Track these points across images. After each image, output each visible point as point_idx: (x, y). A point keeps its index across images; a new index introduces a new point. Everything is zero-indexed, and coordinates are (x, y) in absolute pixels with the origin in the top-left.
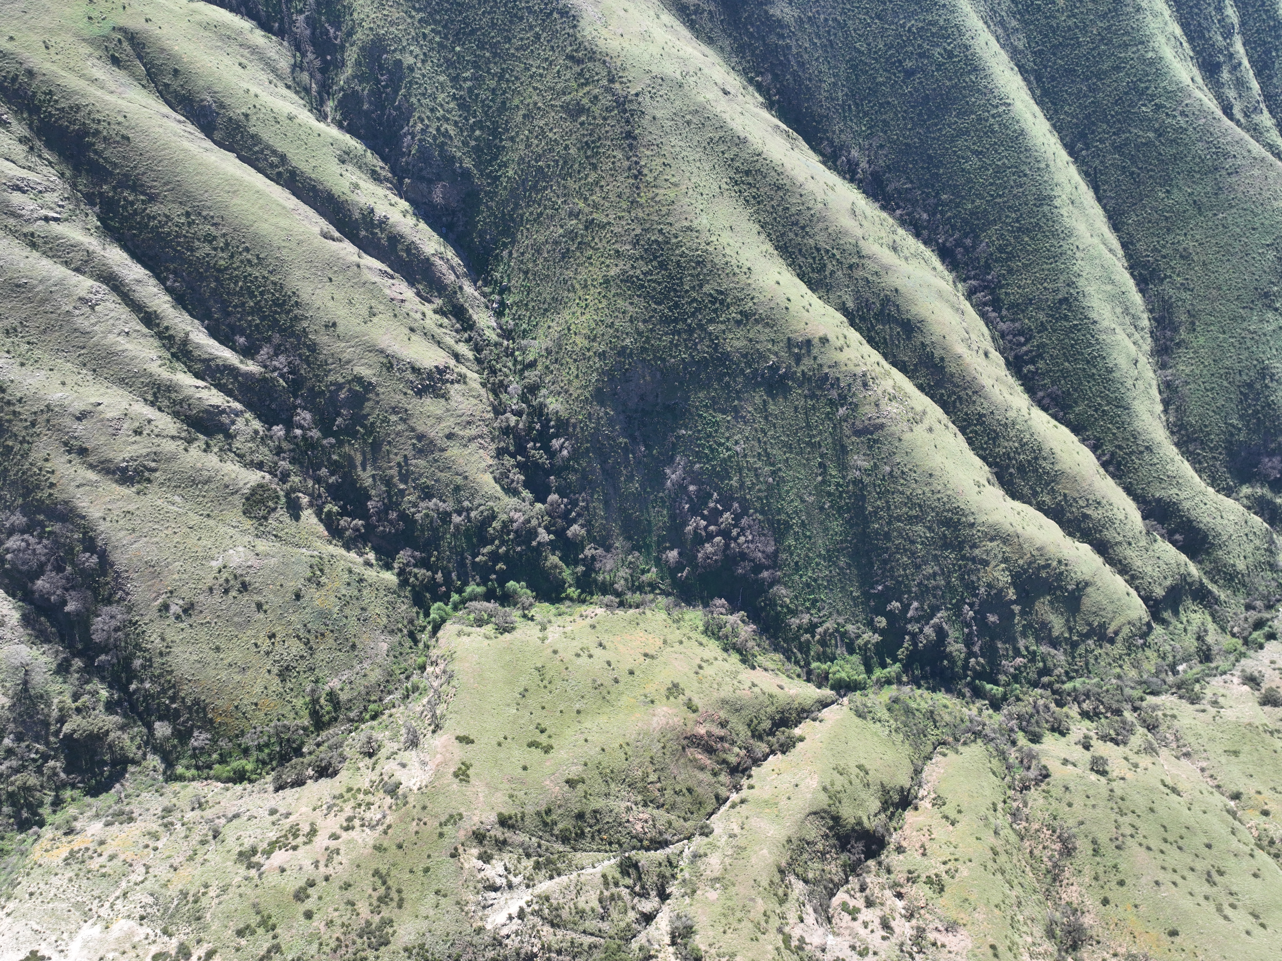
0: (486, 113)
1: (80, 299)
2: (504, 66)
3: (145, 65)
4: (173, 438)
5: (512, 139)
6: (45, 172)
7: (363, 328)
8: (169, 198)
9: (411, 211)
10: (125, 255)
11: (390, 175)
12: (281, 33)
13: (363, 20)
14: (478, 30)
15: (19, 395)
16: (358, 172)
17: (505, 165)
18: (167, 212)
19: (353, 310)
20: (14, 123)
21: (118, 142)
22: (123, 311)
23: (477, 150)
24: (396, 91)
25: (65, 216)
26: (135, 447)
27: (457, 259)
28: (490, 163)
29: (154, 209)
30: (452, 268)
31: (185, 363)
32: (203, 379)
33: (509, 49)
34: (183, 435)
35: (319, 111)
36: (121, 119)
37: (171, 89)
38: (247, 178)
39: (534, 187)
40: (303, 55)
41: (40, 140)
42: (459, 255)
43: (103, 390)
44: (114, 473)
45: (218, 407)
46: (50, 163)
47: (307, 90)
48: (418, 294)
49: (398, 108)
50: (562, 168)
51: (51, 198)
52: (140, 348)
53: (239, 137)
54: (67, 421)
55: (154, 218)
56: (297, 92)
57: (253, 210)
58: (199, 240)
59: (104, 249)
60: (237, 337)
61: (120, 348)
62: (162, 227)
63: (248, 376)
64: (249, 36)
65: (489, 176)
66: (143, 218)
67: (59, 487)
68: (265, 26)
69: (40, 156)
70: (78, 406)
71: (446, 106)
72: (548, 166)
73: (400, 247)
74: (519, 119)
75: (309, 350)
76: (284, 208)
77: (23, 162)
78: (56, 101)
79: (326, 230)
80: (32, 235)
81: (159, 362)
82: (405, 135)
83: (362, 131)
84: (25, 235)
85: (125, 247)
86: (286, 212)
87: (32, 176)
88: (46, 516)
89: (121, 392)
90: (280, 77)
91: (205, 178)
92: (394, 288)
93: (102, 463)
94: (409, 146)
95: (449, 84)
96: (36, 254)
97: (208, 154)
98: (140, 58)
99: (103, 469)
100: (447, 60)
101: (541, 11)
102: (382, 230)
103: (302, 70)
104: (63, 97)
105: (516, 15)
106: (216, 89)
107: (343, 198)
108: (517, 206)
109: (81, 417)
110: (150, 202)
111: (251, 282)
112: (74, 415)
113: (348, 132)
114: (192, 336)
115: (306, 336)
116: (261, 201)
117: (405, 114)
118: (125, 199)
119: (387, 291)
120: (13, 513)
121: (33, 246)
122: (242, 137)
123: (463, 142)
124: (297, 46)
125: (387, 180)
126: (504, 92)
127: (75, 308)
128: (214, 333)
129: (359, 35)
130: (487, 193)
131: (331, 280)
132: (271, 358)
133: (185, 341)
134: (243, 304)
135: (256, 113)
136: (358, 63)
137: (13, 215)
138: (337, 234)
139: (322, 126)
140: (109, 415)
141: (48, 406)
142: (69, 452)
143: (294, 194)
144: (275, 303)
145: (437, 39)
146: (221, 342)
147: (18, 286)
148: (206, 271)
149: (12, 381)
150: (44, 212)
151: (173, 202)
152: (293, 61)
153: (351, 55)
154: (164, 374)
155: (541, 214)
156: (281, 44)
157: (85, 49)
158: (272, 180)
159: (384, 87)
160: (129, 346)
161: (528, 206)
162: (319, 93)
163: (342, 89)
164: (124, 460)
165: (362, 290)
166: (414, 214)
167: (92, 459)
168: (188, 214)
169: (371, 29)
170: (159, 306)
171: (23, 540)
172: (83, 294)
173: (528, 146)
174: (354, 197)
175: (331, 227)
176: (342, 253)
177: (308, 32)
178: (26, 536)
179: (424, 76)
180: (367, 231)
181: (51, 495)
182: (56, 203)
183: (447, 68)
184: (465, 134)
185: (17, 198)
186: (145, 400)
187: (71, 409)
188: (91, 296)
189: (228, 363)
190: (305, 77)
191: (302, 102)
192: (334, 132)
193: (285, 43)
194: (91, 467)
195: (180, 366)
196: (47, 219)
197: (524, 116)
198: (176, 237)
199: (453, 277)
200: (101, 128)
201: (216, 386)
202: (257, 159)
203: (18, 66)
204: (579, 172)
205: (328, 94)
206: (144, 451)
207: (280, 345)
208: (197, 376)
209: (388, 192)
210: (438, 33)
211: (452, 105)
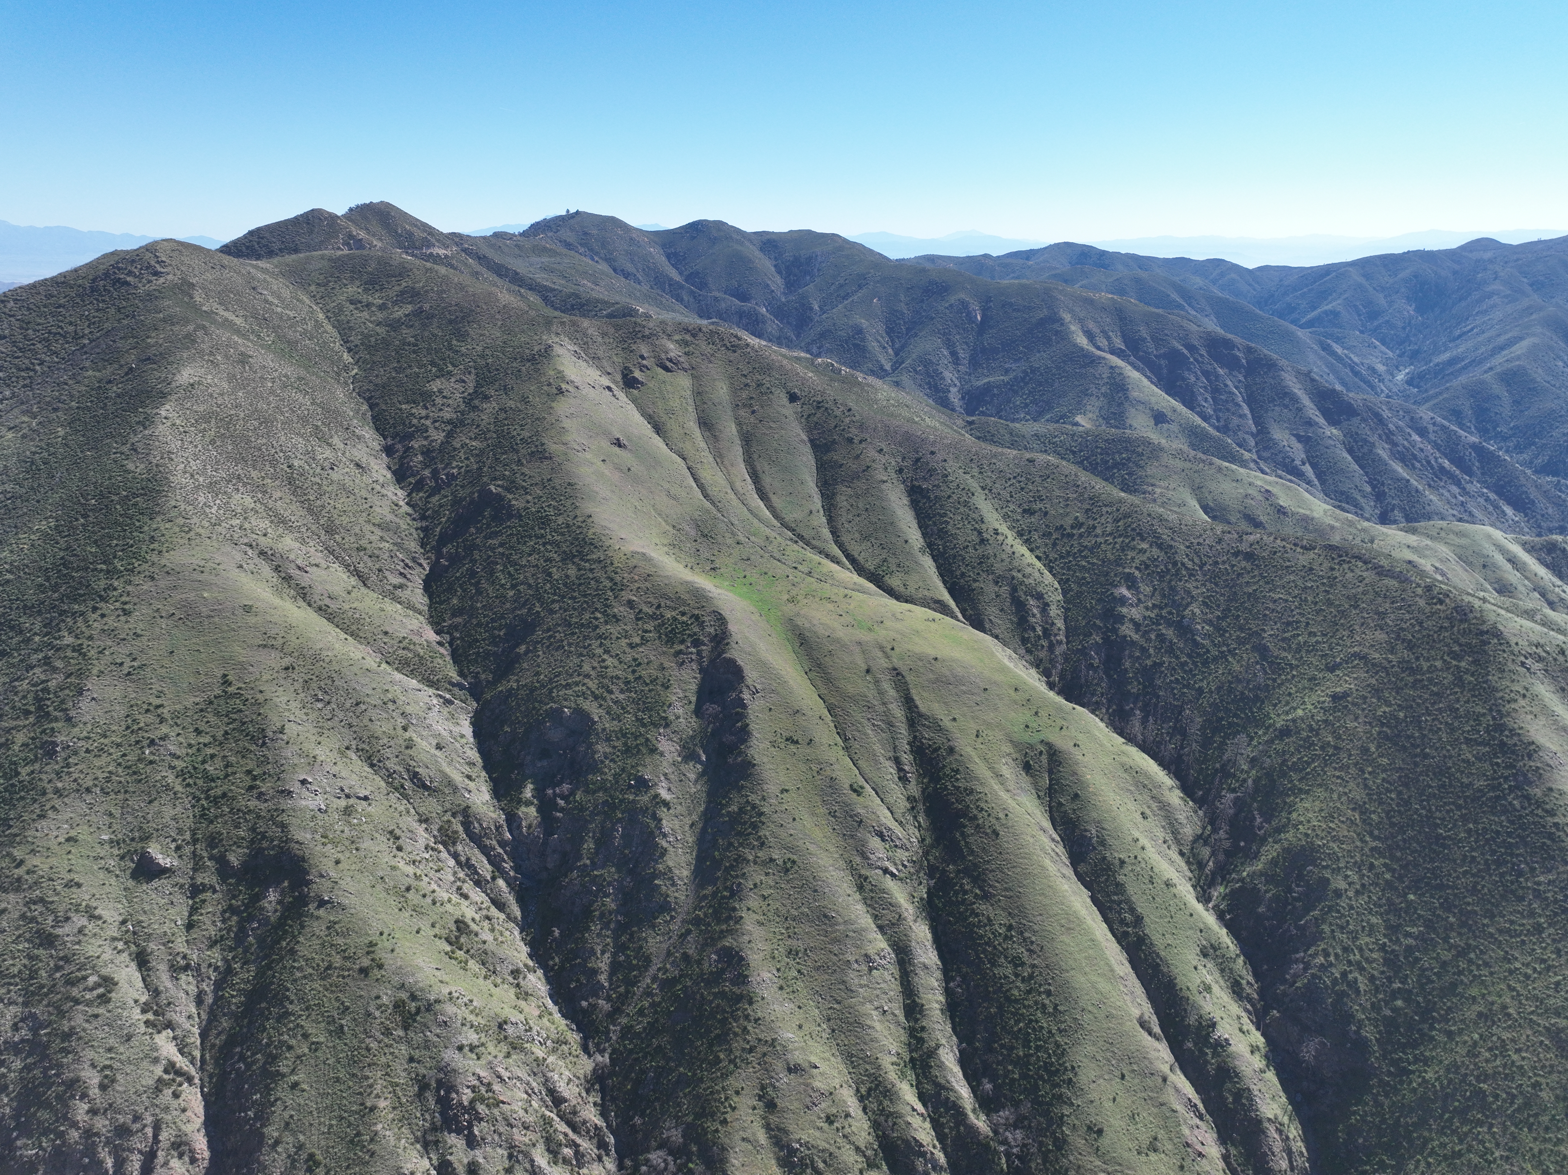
0: (1422, 987)
1: (866, 955)
2: (1471, 942)
3: (1050, 780)
4: (858, 1149)
5: (1450, 1034)
6: (910, 832)
7: (1133, 1157)
8: (1002, 904)
9: (1263, 1051)
10: (929, 936)
11: (1256, 996)
12: (1200, 802)
13: (1301, 823)
14: (1449, 887)
15: (759, 1014)
16: (1217, 975)
17: (1426, 1062)
18: (992, 916)
19: (1132, 1128)
20: (913, 782)
21: (987, 834)
22: (893, 988)
23: (1391, 1024)
24: (1307, 910)
25: (902, 875)
26: (817, 1134)
27: (1300, 1144)
28: (1403, 1047)
29: (983, 907)
30: (1289, 1152)
31: (917, 1076)
32: (925, 1105)
33: (1488, 926)
34: (869, 1153)
35: (1204, 891)
36: (1001, 815)
37: (1063, 809)
38: (1089, 921)
39: (1462, 1112)
40: (1215, 830)
41: (924, 804)
42: (1306, 1140)
43: (827, 1055)
44: (781, 1148)
45: (921, 1145)
46: (920, 826)
47: (1201, 865)
48: (1226, 1158)
49: (1302, 929)
50: (1518, 1110)
51: (902, 855)
52: (886, 1033)
53: (1103, 879)
54: (779, 1066)
55: (977, 915)
56: (1188, 863)
57: (1077, 956)
58: (1006, 957)
59: (915, 921)
60: (985, 1081)
61: (868, 1022)
62: (979, 927)
63: (972, 1130)
64: (1166, 793)
65: (1395, 1063)
66: (967, 910)
67: (729, 1129)
68: (1187, 789)
69: (915, 817)
70: (797, 1057)
71: (1367, 953)
72: (1496, 1097)
73: (1229, 1085)
74: (1471, 1013)
75: (1054, 1145)
76: (1112, 970)
77: (899, 816)
78: (958, 779)
79: (1146, 1017)
80: (866, 878)
81: (895, 1059)
82: (1297, 961)
83: (1244, 934)
84: (860, 876)
85: (934, 930)
86: (1111, 975)
87: (898, 831)
88: (699, 1150)
89: (842, 1067)
90: (1178, 842)
91: (1048, 902)
92: (1196, 1132)
93: (779, 1129)
94: (1296, 976)
95: (1382, 929)
96: (858, 896)
97: (1064, 881)
98: (1050, 772)
99: (775, 1137)
100: (1390, 903)
101: (1556, 901)
102: (1215, 1054)
103: (1206, 843)
104: (965, 778)
105: (1513, 892)
106: (1106, 826)
107: (1186, 993)
108: (1422, 1123)
109: (794, 1069)
110: (981, 899)
111: (1034, 1029)
112: (788, 1064)
113: (1227, 927)
114: (941, 1051)
115: (1060, 1126)
116: (1090, 951)
117: (1308, 937)
118: (962, 885)
119: (1186, 1131)
120: (676, 1127)
121: (860, 888)
122: (1107, 880)
123: (1373, 1004)
124: (1212, 820)
125: (1249, 1000)
126: (1460, 973)
127: (856, 961)
128: (963, 1062)
129: (1290, 835)
130: (1382, 1084)
131: (1123, 1077)
132: (1007, 1126)
133: (932, 1053)
134: (1012, 1048)
135: (1134, 864)
136: (1274, 862)
137: (864, 856)
138: (1157, 1029)
139: (1199, 907)
140: (817, 1084)
141: (774, 1040)
142: (760, 1098)
143: (1130, 962)
144: (1047, 1066)
145: (1388, 876)
146: (966, 1076)
147: (825, 916)
148: (995, 992)
149: (763, 998)
150: (887, 864)
151: (1003, 909)
152: (1200, 832)
153: (1270, 851)
154: (892, 1075)
155: (1459, 1154)
156: (1195, 812)
157: (1007, 748)
158: (1114, 935)
159: (1295, 899)
160: (878, 1026)
161: (1441, 1132)
162: (1213, 873)
163: (1242, 880)
164: (798, 1141)
165: (1155, 1110)
166: (1266, 1057)
167: (774, 1119)
168: (1010, 928)
169: (1307, 835)
170: (929, 1001)
171: (665, 1161)
172: (871, 952)
173: (1472, 1053)
174: (1199, 999)
175: (1154, 1018)
176: (1153, 1055)
177: (1231, 811)
178: (670, 1158)
179: (1351, 908)
180: (1195, 1044)
181: (717, 1131)
182: (902, 861)
183: (1387, 912)
184: (1381, 996)
185: (875, 843)
186: (858, 1090)
187: (789, 1056)
188: (877, 958)
189: (960, 1102)
190: (1206, 852)
191: (1190, 874)
192: (1210, 919)
193: (1201, 813)
194: (768, 1127)
195: (911, 1075)
196: (886, 871)
197: (1480, 1015)
198: (986, 944)
199: (1284, 1164)
200: (980, 815)
201: (932, 1121)
202: (1110, 908)
203: (945, 741)
204: (1547, 1129)
205: (1223, 878)
206: (823, 1145)
207: (1025, 1118)
208: (922, 1097)
209: (1244, 1014)
210: (1393, 871)
211: (1375, 955)
